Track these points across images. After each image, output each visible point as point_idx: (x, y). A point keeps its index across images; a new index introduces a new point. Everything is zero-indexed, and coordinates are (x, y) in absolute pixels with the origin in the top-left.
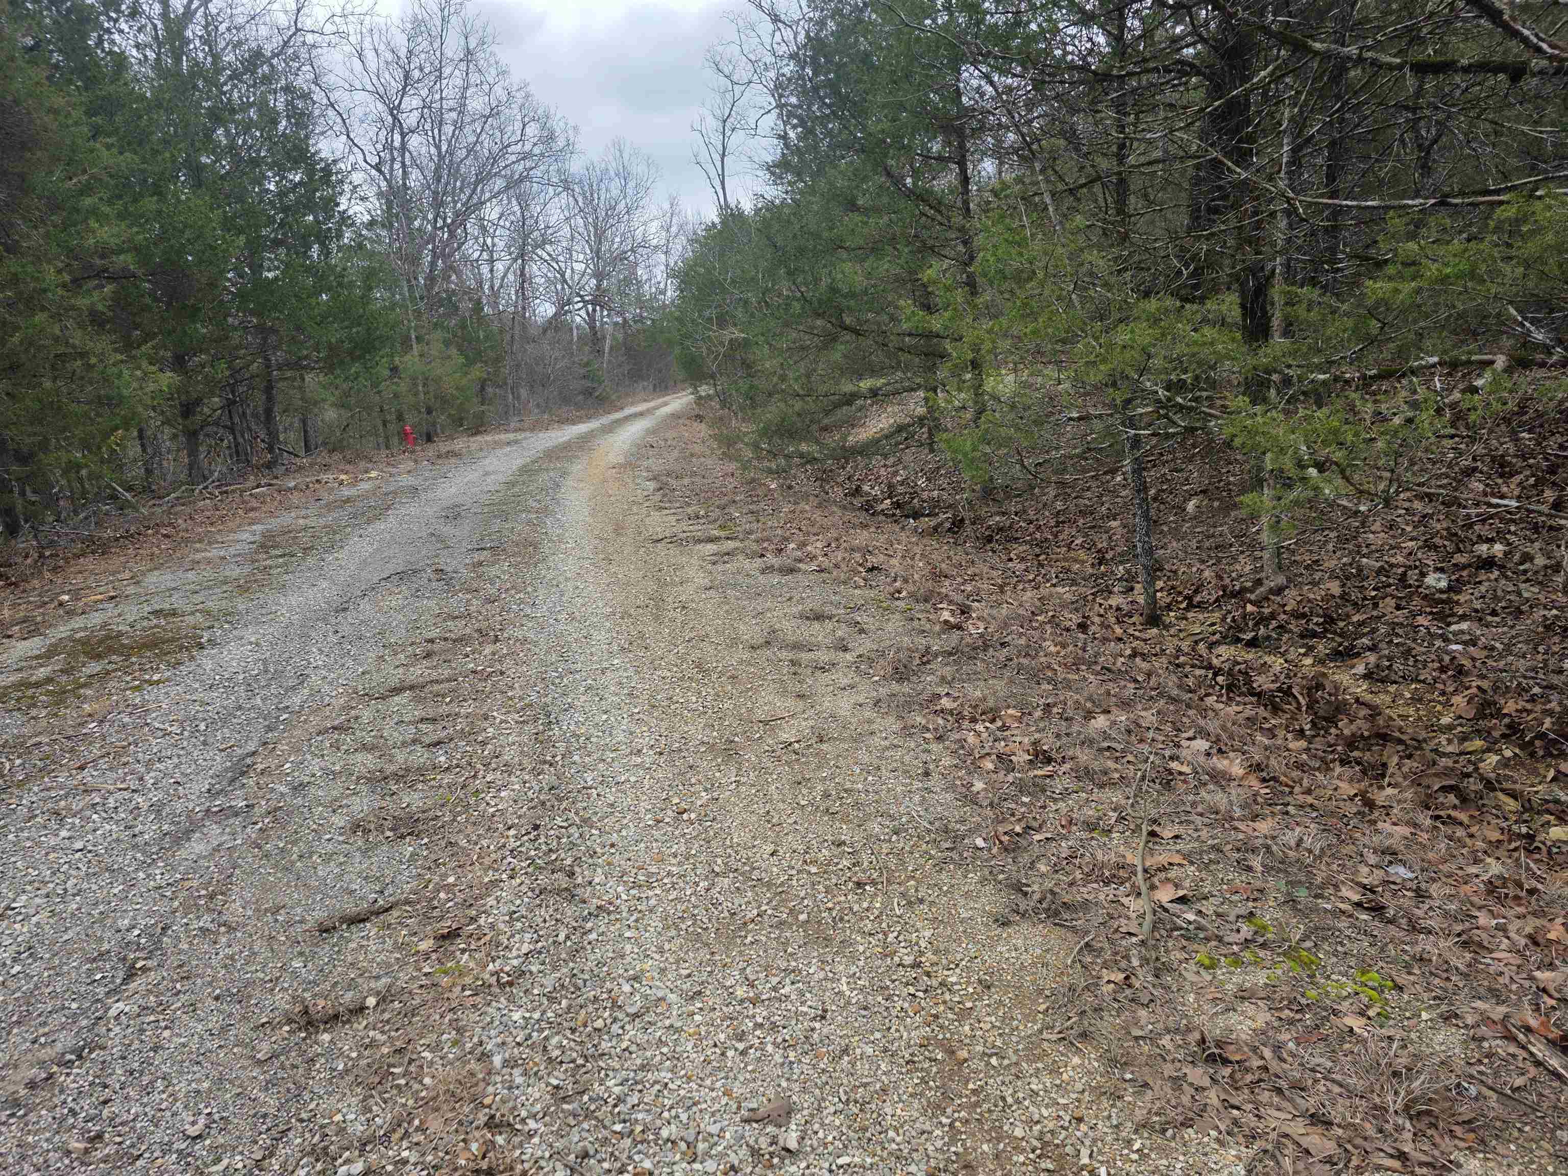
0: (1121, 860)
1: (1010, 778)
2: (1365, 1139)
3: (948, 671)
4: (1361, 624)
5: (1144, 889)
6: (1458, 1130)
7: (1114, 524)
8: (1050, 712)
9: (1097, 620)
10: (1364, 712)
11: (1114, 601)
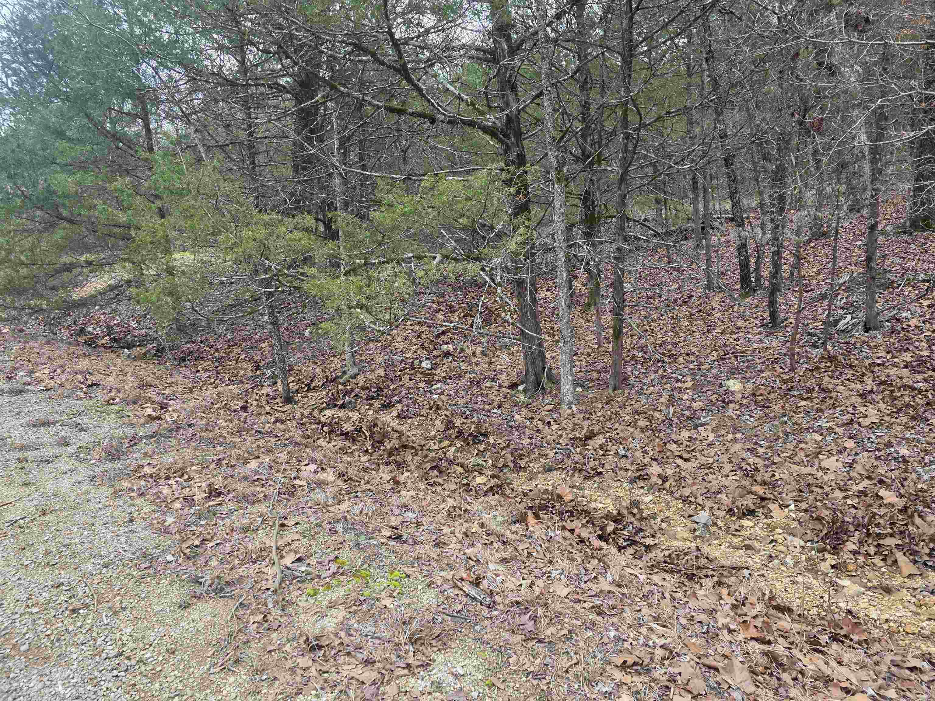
0: (263, 546)
1: (192, 511)
2: (391, 664)
3: (149, 449)
4: (395, 389)
5: (276, 561)
6: (434, 642)
7: (263, 345)
8: (221, 464)
9: (255, 403)
10: (396, 435)
11: (265, 391)
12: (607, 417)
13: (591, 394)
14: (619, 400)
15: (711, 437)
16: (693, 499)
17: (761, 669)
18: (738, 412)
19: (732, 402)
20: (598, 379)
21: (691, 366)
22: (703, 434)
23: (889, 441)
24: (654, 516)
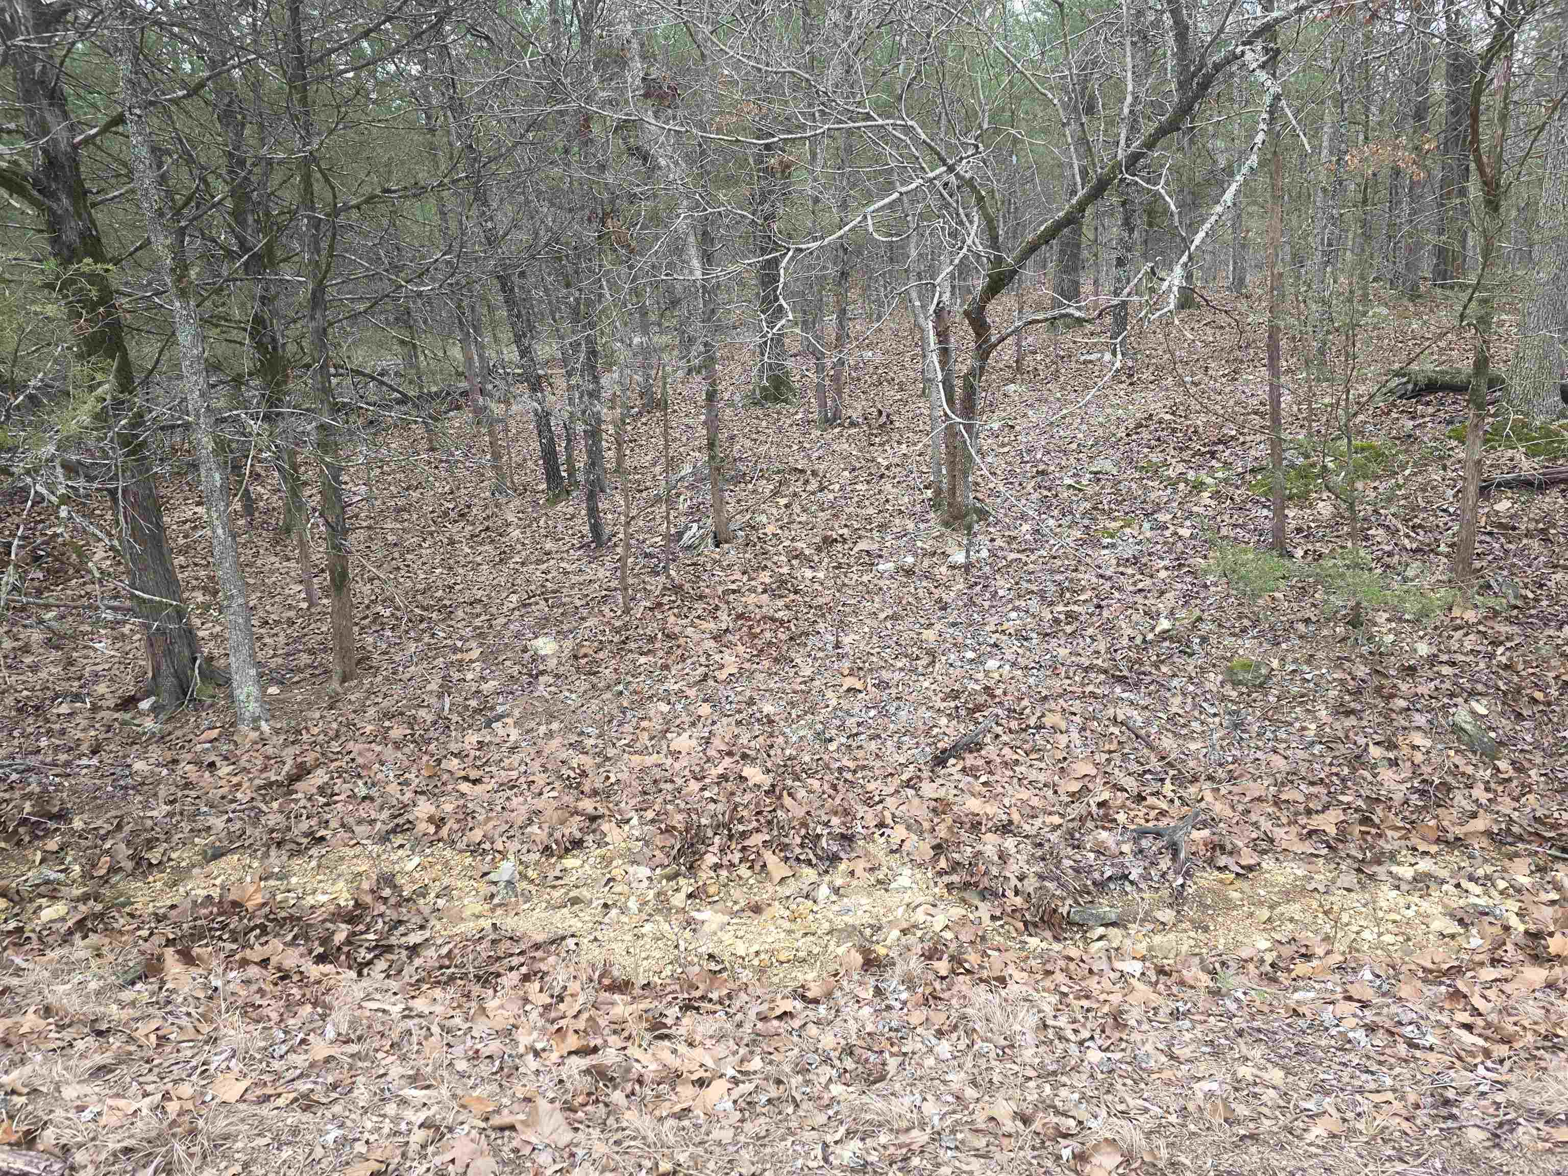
12: (331, 733)
13: (298, 695)
14: (353, 698)
15: (515, 735)
16: (487, 846)
17: (581, 1099)
18: (553, 689)
19: (542, 673)
20: (308, 666)
21: (477, 622)
22: (501, 732)
23: (751, 698)
24: (423, 892)
